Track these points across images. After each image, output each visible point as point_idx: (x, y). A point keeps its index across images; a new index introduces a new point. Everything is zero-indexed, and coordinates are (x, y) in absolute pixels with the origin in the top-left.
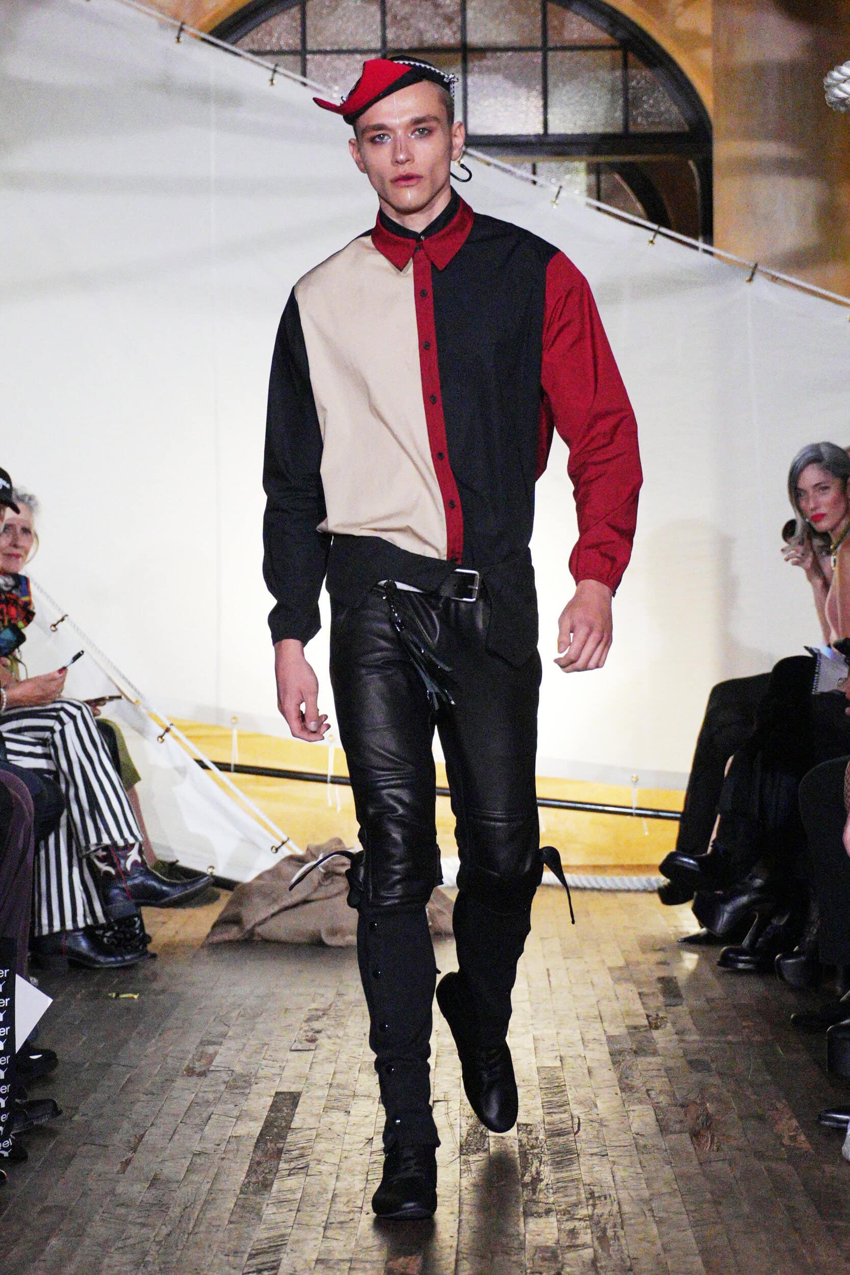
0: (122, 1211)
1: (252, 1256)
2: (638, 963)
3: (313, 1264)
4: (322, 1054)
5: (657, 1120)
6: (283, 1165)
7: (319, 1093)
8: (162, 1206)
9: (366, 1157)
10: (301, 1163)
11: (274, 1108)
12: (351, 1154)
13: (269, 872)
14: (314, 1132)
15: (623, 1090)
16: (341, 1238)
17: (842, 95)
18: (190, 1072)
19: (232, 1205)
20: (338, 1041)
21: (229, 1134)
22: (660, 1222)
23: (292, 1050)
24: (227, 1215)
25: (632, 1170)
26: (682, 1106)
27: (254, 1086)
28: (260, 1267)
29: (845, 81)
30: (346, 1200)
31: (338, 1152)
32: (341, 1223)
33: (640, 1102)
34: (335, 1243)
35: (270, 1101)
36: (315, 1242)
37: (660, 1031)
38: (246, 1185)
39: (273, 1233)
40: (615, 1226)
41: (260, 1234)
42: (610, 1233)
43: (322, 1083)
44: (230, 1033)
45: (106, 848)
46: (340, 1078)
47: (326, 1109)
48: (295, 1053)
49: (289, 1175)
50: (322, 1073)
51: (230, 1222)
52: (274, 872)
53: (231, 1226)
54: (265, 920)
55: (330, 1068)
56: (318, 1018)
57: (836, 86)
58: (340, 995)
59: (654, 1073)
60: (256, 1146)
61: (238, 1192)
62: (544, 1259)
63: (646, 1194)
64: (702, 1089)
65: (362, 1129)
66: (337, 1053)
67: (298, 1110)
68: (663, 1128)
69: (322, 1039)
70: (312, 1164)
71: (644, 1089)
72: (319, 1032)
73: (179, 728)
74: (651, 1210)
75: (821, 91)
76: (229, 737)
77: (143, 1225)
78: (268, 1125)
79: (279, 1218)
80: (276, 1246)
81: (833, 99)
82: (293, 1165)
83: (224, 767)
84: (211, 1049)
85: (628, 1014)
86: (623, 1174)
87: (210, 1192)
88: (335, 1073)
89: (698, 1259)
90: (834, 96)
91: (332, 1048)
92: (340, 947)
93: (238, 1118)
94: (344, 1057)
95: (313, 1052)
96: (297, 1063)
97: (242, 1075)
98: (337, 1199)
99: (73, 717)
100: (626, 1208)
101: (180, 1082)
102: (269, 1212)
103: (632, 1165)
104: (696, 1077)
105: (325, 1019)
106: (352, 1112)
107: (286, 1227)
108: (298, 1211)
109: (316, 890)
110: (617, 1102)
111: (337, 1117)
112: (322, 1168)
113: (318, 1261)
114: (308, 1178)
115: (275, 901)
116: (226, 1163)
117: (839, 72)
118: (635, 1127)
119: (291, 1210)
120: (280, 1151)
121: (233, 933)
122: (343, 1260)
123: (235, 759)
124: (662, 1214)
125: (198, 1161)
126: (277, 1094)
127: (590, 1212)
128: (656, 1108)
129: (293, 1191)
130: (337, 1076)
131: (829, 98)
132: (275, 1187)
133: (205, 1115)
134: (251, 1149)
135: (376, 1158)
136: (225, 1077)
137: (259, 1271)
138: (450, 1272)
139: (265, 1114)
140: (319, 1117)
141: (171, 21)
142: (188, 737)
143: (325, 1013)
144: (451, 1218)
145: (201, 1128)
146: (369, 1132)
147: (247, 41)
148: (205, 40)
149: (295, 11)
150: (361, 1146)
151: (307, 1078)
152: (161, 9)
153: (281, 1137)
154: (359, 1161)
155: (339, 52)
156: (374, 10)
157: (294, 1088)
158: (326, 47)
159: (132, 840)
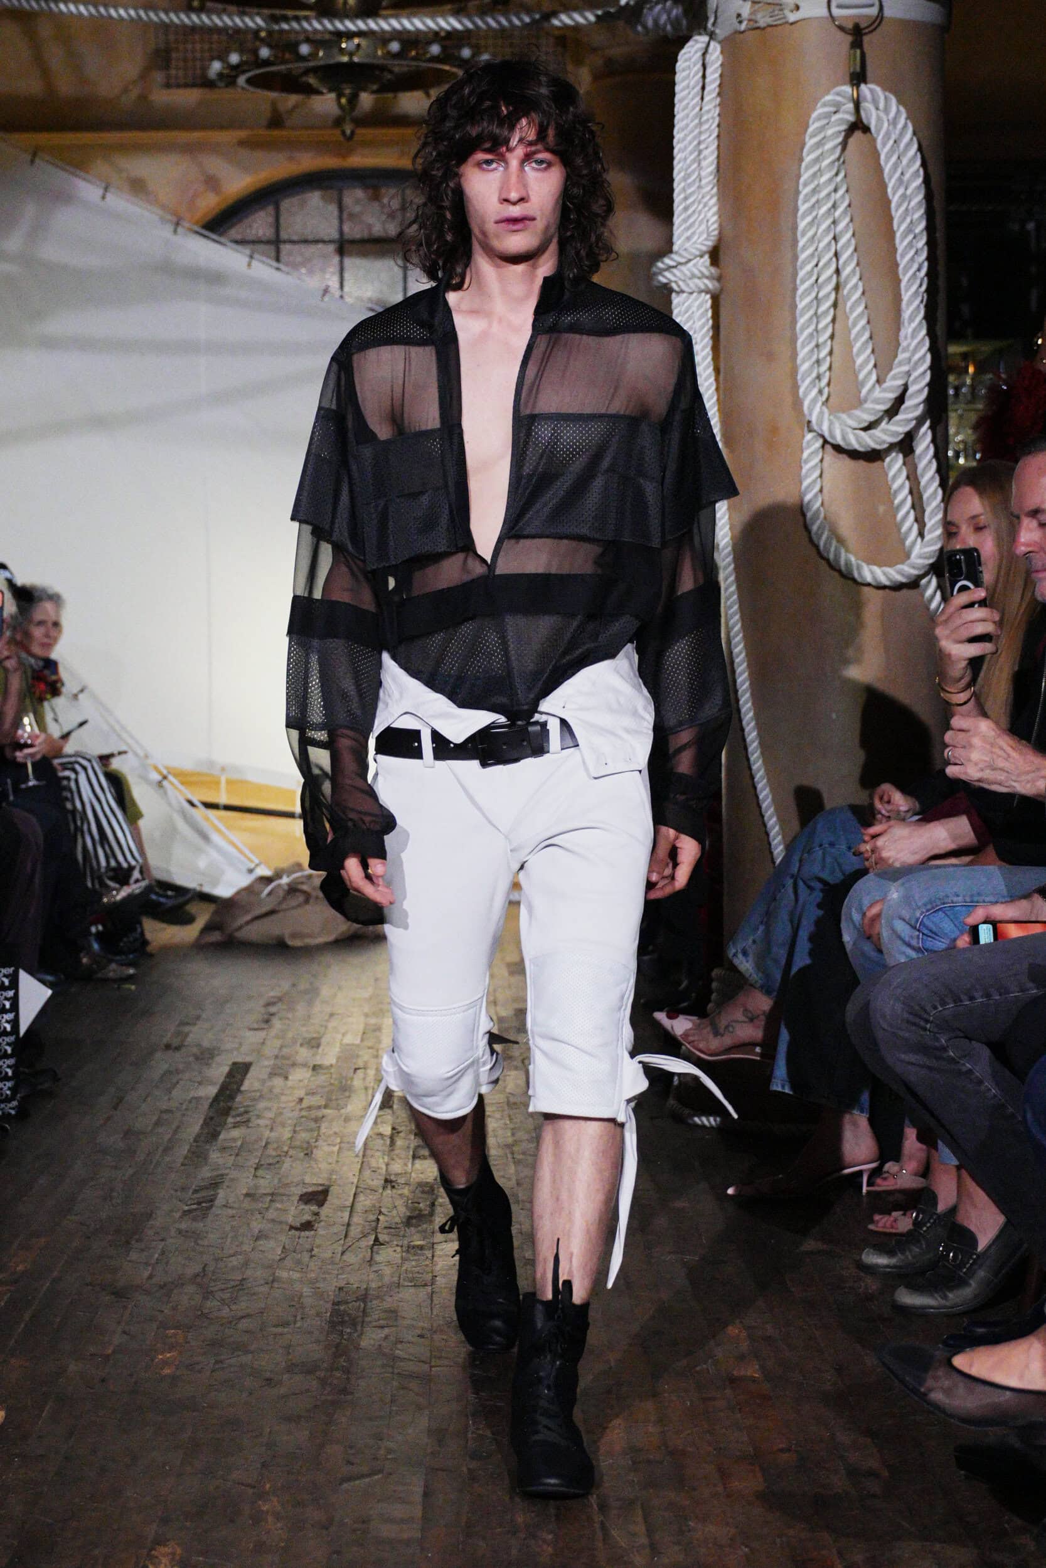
0: (99, 1156)
1: (196, 1191)
3: (242, 1198)
4: (273, 1032)
6: (230, 1120)
7: (266, 1063)
8: (129, 1152)
9: (296, 1113)
10: (244, 1118)
11: (230, 1074)
12: (285, 1111)
13: (245, 889)
14: (258, 1094)
16: (268, 1177)
17: (664, 280)
18: (168, 1047)
19: (186, 1152)
20: (287, 1021)
21: (192, 1094)
22: (517, 1163)
23: (250, 1029)
24: (181, 1160)
25: (503, 1122)
27: (218, 1059)
28: (201, 1200)
29: (666, 270)
30: (275, 1145)
31: (274, 1110)
32: (270, 1164)
33: (516, 1068)
34: (262, 1181)
35: (226, 1069)
36: (247, 1180)
38: (198, 1136)
39: (214, 1173)
41: (206, 1173)
43: (269, 1054)
44: (204, 1016)
45: (113, 869)
46: (285, 1051)
47: (272, 1075)
48: (252, 1033)
49: (234, 1127)
50: (272, 1047)
51: (182, 1165)
52: (249, 890)
53: (183, 1168)
54: (241, 927)
55: (278, 1043)
56: (273, 1004)
57: (660, 273)
58: (294, 985)
60: (211, 1105)
61: (192, 1140)
62: (423, 1192)
63: (510, 1140)
65: (296, 1091)
66: (284, 1032)
67: (249, 1075)
69: (276, 1022)
70: (253, 1119)
71: (521, 1058)
72: (272, 1015)
73: (175, 775)
74: (513, 1153)
75: (650, 277)
76: (218, 783)
77: (116, 1168)
78: (224, 1088)
79: (221, 1161)
80: (215, 1184)
81: (658, 284)
82: (238, 1119)
83: (209, 806)
84: (186, 1029)
87: (170, 1140)
88: (281, 1047)
90: (659, 282)
91: (282, 1027)
92: (299, 949)
93: (200, 1083)
94: (290, 1035)
95: (265, 1031)
96: (252, 1038)
97: (208, 1049)
98: (269, 1146)
99: (85, 768)
101: (158, 1055)
102: (214, 1156)
103: (502, 1118)
105: (280, 1004)
106: (290, 1078)
107: (226, 1168)
108: (237, 1155)
109: (280, 903)
111: (278, 1082)
112: (261, 1122)
113: (247, 1195)
114: (249, 1130)
115: (249, 911)
116: (186, 1118)
117: (663, 263)
119: (231, 1155)
120: (230, 1108)
121: (216, 937)
122: (265, 1194)
123: (223, 799)
124: (521, 1157)
125: (165, 1116)
126: (234, 1064)
129: (234, 1140)
130: (285, 1049)
131: (655, 283)
132: (222, 1137)
133: (174, 1081)
134: (207, 1107)
135: (304, 1113)
136: (195, 1050)
137: (199, 1203)
138: (349, 1203)
139: (222, 1079)
140: (263, 1081)
141: (169, 217)
142: (182, 783)
143: (280, 999)
144: (357, 1159)
145: (169, 1091)
146: (301, 1093)
147: (234, 233)
148: (197, 233)
149: (270, 209)
150: (293, 1104)
151: (258, 1050)
152: (163, 207)
153: (232, 1098)
154: (290, 1116)
155: (306, 241)
156: (333, 209)
157: (248, 1059)
158: (295, 238)
159: (133, 863)
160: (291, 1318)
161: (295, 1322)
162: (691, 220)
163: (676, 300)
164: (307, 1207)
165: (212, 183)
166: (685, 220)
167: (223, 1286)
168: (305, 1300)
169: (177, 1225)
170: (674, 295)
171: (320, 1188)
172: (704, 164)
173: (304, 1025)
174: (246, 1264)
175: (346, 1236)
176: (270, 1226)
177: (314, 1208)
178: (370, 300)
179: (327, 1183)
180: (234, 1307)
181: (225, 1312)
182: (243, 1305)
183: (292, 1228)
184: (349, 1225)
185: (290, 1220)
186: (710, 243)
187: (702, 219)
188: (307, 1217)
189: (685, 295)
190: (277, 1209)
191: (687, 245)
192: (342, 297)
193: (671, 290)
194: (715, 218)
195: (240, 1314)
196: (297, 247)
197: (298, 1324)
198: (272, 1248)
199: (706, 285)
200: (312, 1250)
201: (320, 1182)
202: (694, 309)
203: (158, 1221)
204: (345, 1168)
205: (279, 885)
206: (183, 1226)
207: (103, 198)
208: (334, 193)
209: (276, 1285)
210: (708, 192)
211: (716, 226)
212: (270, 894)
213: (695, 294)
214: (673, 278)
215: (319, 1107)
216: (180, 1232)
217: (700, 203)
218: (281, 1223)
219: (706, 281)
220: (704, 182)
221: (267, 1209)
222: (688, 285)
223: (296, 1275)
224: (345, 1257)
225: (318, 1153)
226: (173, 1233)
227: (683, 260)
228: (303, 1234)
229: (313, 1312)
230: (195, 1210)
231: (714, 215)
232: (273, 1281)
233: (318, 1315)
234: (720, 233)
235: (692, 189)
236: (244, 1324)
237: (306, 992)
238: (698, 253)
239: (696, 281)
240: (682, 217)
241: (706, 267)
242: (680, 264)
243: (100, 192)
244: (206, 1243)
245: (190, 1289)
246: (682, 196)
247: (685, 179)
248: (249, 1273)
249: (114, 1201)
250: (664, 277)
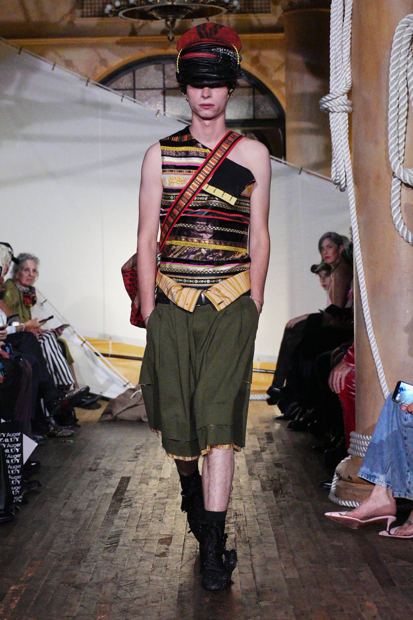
0: (63, 521)
1: (109, 538)
2: (258, 427)
3: (131, 541)
4: (139, 462)
5: (262, 486)
6: (122, 504)
7: (137, 477)
8: (76, 520)
9: (154, 501)
10: (129, 503)
11: (121, 483)
12: (148, 500)
13: (122, 394)
14: (135, 492)
15: (250, 475)
16: (143, 531)
17: (326, 107)
18: (90, 470)
19: (103, 519)
20: (146, 457)
21: (103, 492)
22: (260, 524)
24: (101, 523)
25: (250, 505)
26: (271, 481)
27: (114, 475)
28: (112, 542)
29: (327, 102)
30: (145, 517)
31: (143, 499)
32: (143, 525)
33: (256, 479)
34: (140, 533)
35: (119, 480)
36: (133, 533)
37: (265, 453)
38: (108, 512)
39: (117, 530)
40: (243, 526)
41: (113, 530)
42: (242, 528)
43: (139, 473)
44: (106, 455)
46: (146, 471)
47: (140, 483)
48: (129, 462)
49: (125, 508)
50: (139, 470)
51: (102, 526)
52: (124, 395)
54: (121, 412)
55: (142, 468)
56: (139, 449)
57: (324, 103)
58: (147, 440)
59: (262, 468)
60: (113, 497)
61: (105, 514)
63: (256, 513)
64: (279, 475)
65: (152, 490)
66: (145, 462)
67: (129, 483)
68: (264, 489)
69: (140, 457)
70: (133, 504)
71: (258, 474)
72: (139, 454)
73: (89, 341)
74: (257, 520)
75: (318, 105)
76: (108, 344)
77: (70, 527)
78: (118, 489)
79: (120, 524)
80: (118, 535)
81: (323, 108)
82: (126, 504)
83: (105, 355)
84: (98, 461)
85: (253, 446)
86: (248, 506)
87: (95, 514)
88: (144, 469)
89: (273, 538)
90: (323, 107)
91: (144, 460)
93: (107, 487)
94: (147, 464)
95: (136, 462)
96: (130, 466)
97: (109, 470)
98: (142, 517)
100: (248, 519)
101: (87, 473)
102: (117, 522)
104: (278, 470)
105: (141, 449)
106: (149, 484)
107: (122, 527)
108: (127, 521)
109: (139, 401)
110: (247, 479)
111: (144, 486)
112: (137, 505)
113: (133, 540)
114: (131, 509)
115: (124, 405)
116: (101, 504)
117: (325, 98)
118: (253, 488)
119: (124, 521)
120: (122, 499)
121: (109, 417)
122: (142, 540)
123: (111, 352)
124: (261, 521)
125: (91, 502)
126: (122, 477)
127: (235, 520)
128: (262, 481)
129: (125, 514)
130: (146, 470)
131: (321, 108)
132: (120, 512)
133: (95, 486)
134: (111, 498)
135: (157, 501)
136: (103, 471)
137: (112, 544)
138: (182, 544)
139: (117, 485)
140: (137, 485)
141: (84, 78)
142: (92, 344)
143: (141, 447)
144: (184, 523)
145: (93, 490)
146: (155, 491)
147: (113, 85)
148: (97, 85)
149: (131, 74)
150: (152, 497)
151: (133, 472)
152: (81, 73)
153: (123, 493)
154: (151, 502)
155: (148, 89)
156: (160, 73)
157: (128, 475)
158: (143, 88)
159: (70, 383)
160: (159, 599)
161: (161, 601)
162: (339, 78)
163: (331, 116)
164: (162, 546)
165: (103, 62)
166: (335, 78)
167: (126, 584)
168: (166, 590)
169: (102, 554)
170: (330, 113)
171: (168, 537)
172: (344, 51)
173: (154, 459)
174: (136, 573)
175: (182, 560)
176: (145, 555)
177: (166, 546)
178: (178, 116)
179: (171, 534)
180: (132, 594)
181: (128, 596)
182: (136, 592)
183: (156, 556)
184: (183, 554)
185: (155, 552)
186: (347, 89)
187: (344, 78)
188: (163, 551)
189: (336, 113)
190: (148, 547)
191: (337, 90)
192: (165, 114)
193: (330, 111)
194: (350, 77)
195: (135, 597)
196: (143, 92)
197: (163, 602)
198: (147, 565)
199: (346, 109)
200: (166, 566)
201: (168, 534)
202: (340, 120)
203: (93, 553)
204: (179, 527)
205: (139, 392)
206: (105, 555)
207: (53, 69)
208: (161, 66)
209: (151, 583)
210: (346, 65)
211: (350, 81)
212: (134, 397)
213: (340, 113)
214: (330, 106)
215: (164, 498)
216: (104, 558)
217: (342, 70)
218: (150, 553)
219: (346, 107)
220: (344, 60)
221: (144, 546)
222: (337, 109)
223: (160, 578)
224: (182, 570)
225: (165, 520)
226: (100, 558)
227: (335, 97)
228: (161, 558)
229: (170, 596)
230: (110, 547)
231: (349, 75)
232: (149, 581)
233: (172, 597)
234: (352, 84)
235: (339, 63)
236: (137, 602)
237: (153, 443)
238: (342, 93)
239: (341, 107)
240: (334, 76)
241: (346, 100)
242: (333, 99)
243: (52, 66)
244: (116, 562)
245: (111, 585)
246: (334, 67)
247: (335, 59)
248: (138, 577)
249: (71, 543)
250: (326, 105)
